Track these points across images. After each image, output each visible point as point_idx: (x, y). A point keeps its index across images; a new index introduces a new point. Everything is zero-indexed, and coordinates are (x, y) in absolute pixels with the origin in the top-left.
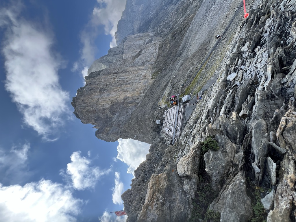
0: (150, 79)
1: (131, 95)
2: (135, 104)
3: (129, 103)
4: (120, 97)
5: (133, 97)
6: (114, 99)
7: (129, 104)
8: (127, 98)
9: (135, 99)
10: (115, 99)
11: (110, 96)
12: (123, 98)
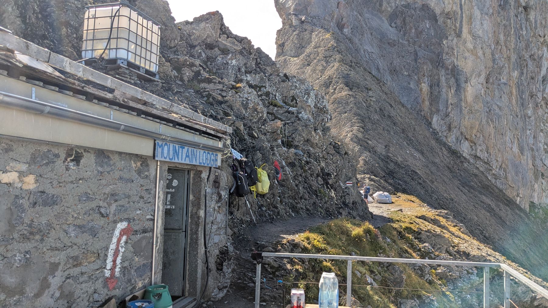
0: (532, 196)
1: (470, 99)
2: (426, 109)
3: (434, 85)
4: (467, 54)
5: (458, 105)
6: (461, 27)
7: (431, 87)
8: (457, 80)
9: (447, 115)
10: (461, 31)
11: (477, 13)
12: (460, 63)
